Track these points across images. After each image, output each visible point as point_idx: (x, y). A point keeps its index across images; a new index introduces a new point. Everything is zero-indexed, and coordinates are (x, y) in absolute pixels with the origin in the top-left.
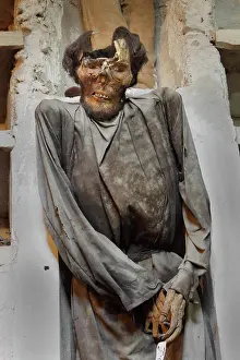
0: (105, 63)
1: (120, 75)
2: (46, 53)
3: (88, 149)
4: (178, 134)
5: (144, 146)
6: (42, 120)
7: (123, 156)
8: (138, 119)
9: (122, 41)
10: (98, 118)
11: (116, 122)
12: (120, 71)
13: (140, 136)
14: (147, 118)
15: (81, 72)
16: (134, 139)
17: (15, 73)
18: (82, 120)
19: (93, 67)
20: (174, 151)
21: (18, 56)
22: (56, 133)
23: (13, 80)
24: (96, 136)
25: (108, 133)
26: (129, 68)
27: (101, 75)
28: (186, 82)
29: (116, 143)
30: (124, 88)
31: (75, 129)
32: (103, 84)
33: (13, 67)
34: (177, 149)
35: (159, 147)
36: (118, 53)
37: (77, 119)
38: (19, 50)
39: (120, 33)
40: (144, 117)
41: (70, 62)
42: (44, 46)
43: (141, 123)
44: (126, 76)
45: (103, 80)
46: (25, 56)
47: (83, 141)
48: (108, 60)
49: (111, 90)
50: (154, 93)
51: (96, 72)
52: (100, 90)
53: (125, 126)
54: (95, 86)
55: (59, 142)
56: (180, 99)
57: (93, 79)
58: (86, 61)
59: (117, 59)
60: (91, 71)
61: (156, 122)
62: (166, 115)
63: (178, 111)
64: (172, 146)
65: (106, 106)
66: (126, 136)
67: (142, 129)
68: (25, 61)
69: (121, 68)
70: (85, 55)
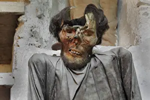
0: (78, 30)
1: (88, 38)
2: (40, 18)
3: (64, 89)
4: (128, 81)
5: (104, 89)
6: (33, 68)
7: (88, 95)
8: (100, 68)
9: (91, 15)
11: (84, 71)
12: (89, 35)
13: (101, 82)
15: (62, 35)
16: (98, 83)
17: (18, 30)
18: (61, 69)
19: (70, 32)
21: (20, 19)
22: (42, 77)
23: (16, 36)
25: (79, 79)
27: (75, 38)
28: (138, 41)
29: (84, 86)
30: (92, 47)
31: (56, 75)
32: (76, 44)
33: (16, 26)
34: (127, 92)
35: (114, 90)
36: (88, 23)
38: (21, 15)
39: (90, 8)
40: (104, 68)
41: (54, 27)
42: (39, 14)
43: (102, 72)
45: (76, 42)
46: (25, 19)
47: (61, 84)
48: (81, 27)
49: (82, 48)
50: (112, 51)
51: (72, 36)
52: (74, 48)
53: (91, 74)
54: (71, 45)
55: (44, 83)
57: (70, 40)
58: (65, 28)
59: (87, 27)
60: (68, 35)
61: (112, 72)
62: (120, 67)
63: (129, 64)
64: (124, 89)
68: (25, 23)
69: (90, 33)
70: (65, 23)
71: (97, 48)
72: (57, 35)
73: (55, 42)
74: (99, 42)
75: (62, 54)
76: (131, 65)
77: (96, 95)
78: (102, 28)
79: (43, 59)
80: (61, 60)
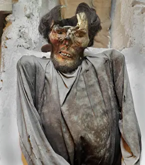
0: (69, 31)
1: (80, 40)
2: (29, 17)
3: (54, 93)
4: (120, 85)
5: (95, 93)
6: (21, 70)
8: (92, 72)
9: (83, 15)
10: (62, 71)
11: (75, 74)
12: (80, 36)
13: (92, 86)
14: (98, 72)
16: (89, 87)
17: (5, 30)
18: (51, 72)
19: (61, 33)
20: (117, 97)
21: (7, 19)
22: (32, 81)
23: (3, 37)
24: (61, 84)
25: (69, 83)
26: (87, 34)
27: (66, 39)
28: (131, 43)
29: (74, 90)
30: (83, 49)
31: (46, 78)
32: (67, 46)
33: (4, 26)
35: (105, 94)
36: (79, 23)
37: (47, 71)
38: (8, 14)
40: (96, 71)
41: (44, 28)
42: (28, 12)
43: (93, 76)
44: (84, 40)
45: (67, 43)
46: (13, 19)
47: (50, 87)
48: (72, 28)
49: (73, 50)
50: (104, 53)
51: (63, 37)
53: (82, 77)
54: (61, 47)
55: (34, 87)
56: (123, 59)
58: (56, 28)
59: (78, 28)
60: (58, 36)
63: (121, 68)
65: (69, 63)
66: (82, 85)
67: (93, 80)
68: (13, 23)
70: (56, 23)
71: (89, 50)
72: (46, 36)
73: (45, 43)
74: (91, 44)
75: (52, 56)
76: (124, 68)
77: (87, 99)
78: (94, 29)
79: (32, 62)
80: (51, 62)
